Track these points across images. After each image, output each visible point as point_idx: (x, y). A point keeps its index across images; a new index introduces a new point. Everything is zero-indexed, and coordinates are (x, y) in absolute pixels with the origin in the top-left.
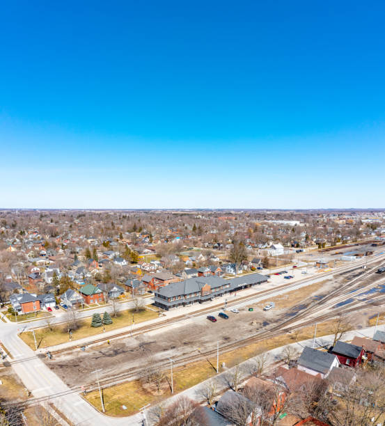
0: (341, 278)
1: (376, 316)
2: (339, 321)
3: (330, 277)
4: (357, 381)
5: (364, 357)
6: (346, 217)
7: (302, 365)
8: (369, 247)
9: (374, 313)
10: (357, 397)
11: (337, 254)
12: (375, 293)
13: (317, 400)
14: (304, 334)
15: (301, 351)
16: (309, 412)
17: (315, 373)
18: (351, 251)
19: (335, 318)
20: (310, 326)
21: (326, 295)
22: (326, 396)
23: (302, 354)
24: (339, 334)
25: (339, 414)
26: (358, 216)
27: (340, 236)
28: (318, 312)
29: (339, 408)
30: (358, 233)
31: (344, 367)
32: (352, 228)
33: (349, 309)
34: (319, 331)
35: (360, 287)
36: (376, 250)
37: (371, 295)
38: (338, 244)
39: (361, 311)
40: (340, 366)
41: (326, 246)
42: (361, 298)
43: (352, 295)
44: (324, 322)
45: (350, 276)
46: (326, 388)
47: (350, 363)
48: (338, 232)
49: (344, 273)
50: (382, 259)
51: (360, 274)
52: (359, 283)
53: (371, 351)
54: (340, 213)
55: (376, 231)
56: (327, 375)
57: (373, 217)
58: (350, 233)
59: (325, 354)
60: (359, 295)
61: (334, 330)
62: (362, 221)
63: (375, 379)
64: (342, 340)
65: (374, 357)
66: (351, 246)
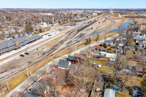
0: (67, 34)
1: (79, 46)
2: (69, 49)
3: (64, 34)
4: (77, 68)
5: (78, 60)
6: (67, 12)
7: (59, 67)
8: (75, 22)
10: (79, 73)
11: (65, 25)
12: (78, 38)
13: (67, 77)
14: (58, 55)
15: (58, 61)
16: (66, 82)
17: (64, 68)
18: (69, 24)
19: (67, 48)
20: (60, 52)
21: (63, 41)
22: (69, 75)
23: (59, 62)
24: (69, 53)
25: (75, 80)
26: (71, 11)
27: (66, 19)
28: (62, 47)
29: (74, 78)
30: (71, 18)
31: (73, 64)
32: (69, 16)
34: (63, 54)
35: (73, 36)
36: (77, 23)
37: (77, 39)
38: (65, 22)
39: (74, 44)
40: (71, 64)
41: (61, 23)
42: (74, 40)
43: (71, 40)
44: (64, 50)
45: (70, 33)
46: (69, 73)
47: (74, 63)
48: (65, 17)
49: (68, 32)
50: (78, 26)
51: (73, 32)
52: (73, 35)
53: (80, 58)
54: (65, 10)
55: (76, 16)
56: (68, 68)
57: (76, 12)
58: (69, 17)
59: (66, 61)
60: (73, 39)
61: (67, 52)
62: (72, 13)
63: (82, 67)
64: (70, 55)
65: (81, 60)
66: (69, 22)
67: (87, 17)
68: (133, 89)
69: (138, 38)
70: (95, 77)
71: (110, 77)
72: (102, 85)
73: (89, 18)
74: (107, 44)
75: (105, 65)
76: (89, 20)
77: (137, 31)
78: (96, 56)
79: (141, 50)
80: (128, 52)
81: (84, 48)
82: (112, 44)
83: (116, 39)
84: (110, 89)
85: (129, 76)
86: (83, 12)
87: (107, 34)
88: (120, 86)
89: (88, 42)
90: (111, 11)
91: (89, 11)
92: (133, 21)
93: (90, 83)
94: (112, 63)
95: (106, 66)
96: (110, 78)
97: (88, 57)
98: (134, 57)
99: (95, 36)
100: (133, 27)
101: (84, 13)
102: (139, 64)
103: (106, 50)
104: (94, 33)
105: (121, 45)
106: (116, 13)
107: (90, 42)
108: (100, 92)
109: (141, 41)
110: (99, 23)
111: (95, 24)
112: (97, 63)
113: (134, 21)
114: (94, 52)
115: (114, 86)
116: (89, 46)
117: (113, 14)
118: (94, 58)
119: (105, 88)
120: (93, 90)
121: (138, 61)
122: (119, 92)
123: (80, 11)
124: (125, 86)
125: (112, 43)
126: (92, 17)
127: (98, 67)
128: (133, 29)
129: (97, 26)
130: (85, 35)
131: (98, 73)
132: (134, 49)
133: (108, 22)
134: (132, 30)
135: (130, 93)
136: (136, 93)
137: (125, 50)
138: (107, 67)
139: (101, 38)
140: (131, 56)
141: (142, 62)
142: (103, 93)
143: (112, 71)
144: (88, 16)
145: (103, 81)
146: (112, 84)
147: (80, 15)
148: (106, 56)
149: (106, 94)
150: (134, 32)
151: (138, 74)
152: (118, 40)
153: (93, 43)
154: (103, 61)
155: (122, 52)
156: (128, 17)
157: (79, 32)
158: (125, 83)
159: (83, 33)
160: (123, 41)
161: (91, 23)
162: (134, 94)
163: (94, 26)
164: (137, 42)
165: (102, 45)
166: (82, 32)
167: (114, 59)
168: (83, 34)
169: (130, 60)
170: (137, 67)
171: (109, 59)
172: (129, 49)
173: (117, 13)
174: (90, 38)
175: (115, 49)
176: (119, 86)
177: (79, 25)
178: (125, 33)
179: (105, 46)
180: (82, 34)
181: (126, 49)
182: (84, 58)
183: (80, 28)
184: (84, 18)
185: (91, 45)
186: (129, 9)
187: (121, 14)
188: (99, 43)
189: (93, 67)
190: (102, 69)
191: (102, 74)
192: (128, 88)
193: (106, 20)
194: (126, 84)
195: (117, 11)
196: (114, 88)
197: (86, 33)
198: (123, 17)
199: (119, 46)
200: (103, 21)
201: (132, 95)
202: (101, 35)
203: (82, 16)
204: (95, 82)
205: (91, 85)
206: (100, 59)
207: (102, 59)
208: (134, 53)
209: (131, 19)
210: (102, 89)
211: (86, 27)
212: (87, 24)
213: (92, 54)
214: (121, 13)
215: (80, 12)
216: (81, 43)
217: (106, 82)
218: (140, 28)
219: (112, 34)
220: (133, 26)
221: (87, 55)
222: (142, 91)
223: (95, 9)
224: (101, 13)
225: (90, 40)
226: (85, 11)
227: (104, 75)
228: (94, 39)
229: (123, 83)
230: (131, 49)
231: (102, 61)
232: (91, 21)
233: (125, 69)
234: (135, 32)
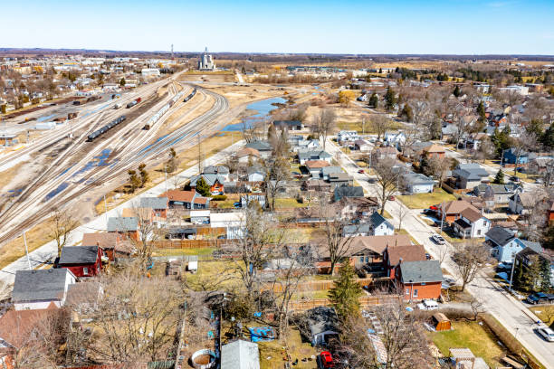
0: (42, 157)
1: (102, 199)
2: (57, 218)
3: (26, 157)
4: (105, 292)
5: (104, 258)
6: (30, 62)
7: (19, 302)
8: (70, 107)
9: (99, 196)
10: (112, 312)
11: (26, 121)
12: (93, 169)
13: (63, 341)
15: (12, 281)
17: (45, 305)
18: (47, 115)
19: (49, 216)
20: (15, 239)
21: (24, 187)
22: (73, 330)
23: (15, 285)
24: (62, 238)
25: (99, 344)
26: (49, 61)
27: (27, 93)
29: (97, 337)
30: (52, 87)
31: (82, 279)
32: (42, 79)
33: (64, 198)
34: (32, 242)
35: (71, 164)
36: (81, 110)
37: (88, 172)
38: (27, 105)
39: (81, 197)
40: (77, 281)
41: (7, 110)
42: (78, 179)
43: (65, 178)
44: (34, 226)
45: (54, 151)
46: (69, 319)
47: (89, 271)
48: (22, 87)
49: (45, 148)
50: (89, 122)
51: (67, 146)
52: (69, 158)
55: (76, 82)
56: (64, 300)
57: (69, 62)
58: (41, 87)
59: (49, 271)
60: (74, 176)
61: (53, 233)
62: (56, 68)
63: (125, 282)
64: (68, 245)
65: (116, 255)
66: (44, 107)
67: (123, 83)
68: (311, 322)
69: (306, 151)
70: (181, 311)
71: (235, 296)
72: (211, 335)
73: (131, 89)
74: (209, 180)
75: (212, 258)
76: (132, 96)
77: (299, 128)
78: (174, 232)
79: (318, 188)
80: (281, 199)
81: (122, 208)
82: (226, 179)
83: (237, 158)
84: (240, 341)
85: (293, 282)
86: (102, 62)
87: (204, 146)
88: (272, 320)
89: (137, 181)
90: (209, 61)
91: (127, 59)
92: (282, 93)
93: (165, 339)
94: (234, 247)
95: (214, 263)
96: (234, 303)
97: (144, 240)
98: (302, 214)
99: (162, 154)
100: (285, 114)
101: (108, 69)
102: (316, 235)
103: (207, 203)
104: (157, 141)
105: (256, 177)
106: (225, 67)
107: (145, 181)
108: (206, 363)
109: (313, 158)
110: (171, 103)
111: (154, 108)
112: (181, 257)
113: (287, 96)
114: (164, 216)
115: (252, 327)
116: (142, 195)
117: (216, 70)
118: (167, 238)
119: (221, 341)
120: (180, 364)
121: (314, 225)
122: (269, 343)
123: (88, 61)
124: (287, 318)
125: (225, 173)
126: (142, 83)
127: (187, 269)
128: (286, 122)
129: (165, 117)
130: (123, 155)
131: (190, 292)
132: (298, 188)
133: (204, 101)
134: (282, 124)
135: (302, 336)
136: (320, 330)
137: (270, 194)
138: (220, 264)
139: (186, 160)
140: (290, 214)
141: (324, 228)
142: (218, 361)
143: (239, 274)
144: (127, 81)
145: (213, 317)
146: (244, 320)
147: (92, 77)
148: (213, 225)
149: (226, 363)
150: (290, 131)
151: (318, 266)
152: (245, 163)
153: (156, 184)
154: (203, 245)
155: (262, 203)
156: (266, 82)
157: (96, 143)
158: (284, 307)
159: (113, 146)
160: (261, 165)
161: (140, 105)
162: (316, 337)
163: (154, 117)
164: (303, 162)
165: (193, 187)
166: (110, 143)
167: (240, 233)
168: (115, 153)
169: (291, 224)
170: (312, 245)
171: (223, 234)
172: (283, 190)
173: (230, 66)
174: (144, 166)
175: (237, 196)
176: (267, 321)
177: (91, 116)
178: (263, 134)
179: (201, 188)
180: (108, 150)
181: (274, 190)
182: (129, 246)
183: (96, 127)
184: (111, 87)
185: (150, 191)
186: (265, 55)
187: (244, 71)
188: (181, 180)
189: (167, 274)
190: (203, 276)
191: (203, 294)
192: (295, 321)
193: (195, 91)
194: (290, 310)
195: (230, 61)
196: (253, 332)
197: (123, 148)
198: (251, 80)
199: (252, 184)
200: (185, 97)
201: (309, 342)
202: (183, 147)
203: (100, 78)
204: (183, 329)
205: (170, 345)
206: (191, 237)
207: (199, 237)
208: (300, 201)
209: (276, 88)
210: (213, 349)
211: (122, 121)
212: (124, 111)
213: (159, 227)
214: (243, 69)
215: (91, 66)
216: (108, 186)
217: (222, 322)
218: (306, 116)
219: (223, 143)
220: (286, 110)
221: (139, 233)
222: (337, 321)
223: (149, 53)
224: (174, 67)
225: (143, 174)
226: (112, 60)
227: (210, 295)
228: (158, 167)
229: (277, 310)
230: (288, 189)
231: (200, 243)
232: (139, 100)
233: (277, 258)
234: (294, 131)
